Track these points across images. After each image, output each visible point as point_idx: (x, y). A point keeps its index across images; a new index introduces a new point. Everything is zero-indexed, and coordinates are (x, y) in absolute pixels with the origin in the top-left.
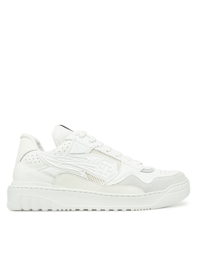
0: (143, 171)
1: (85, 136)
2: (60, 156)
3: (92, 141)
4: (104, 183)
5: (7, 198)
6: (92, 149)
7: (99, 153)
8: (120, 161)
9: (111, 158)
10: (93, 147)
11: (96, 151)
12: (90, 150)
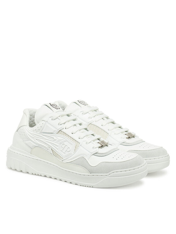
0: (96, 154)
1: (57, 118)
2: (36, 134)
3: (60, 124)
4: (62, 160)
5: (6, 157)
6: (59, 130)
7: (65, 134)
8: (79, 143)
9: (72, 140)
10: (60, 129)
11: (62, 132)
12: (58, 131)
